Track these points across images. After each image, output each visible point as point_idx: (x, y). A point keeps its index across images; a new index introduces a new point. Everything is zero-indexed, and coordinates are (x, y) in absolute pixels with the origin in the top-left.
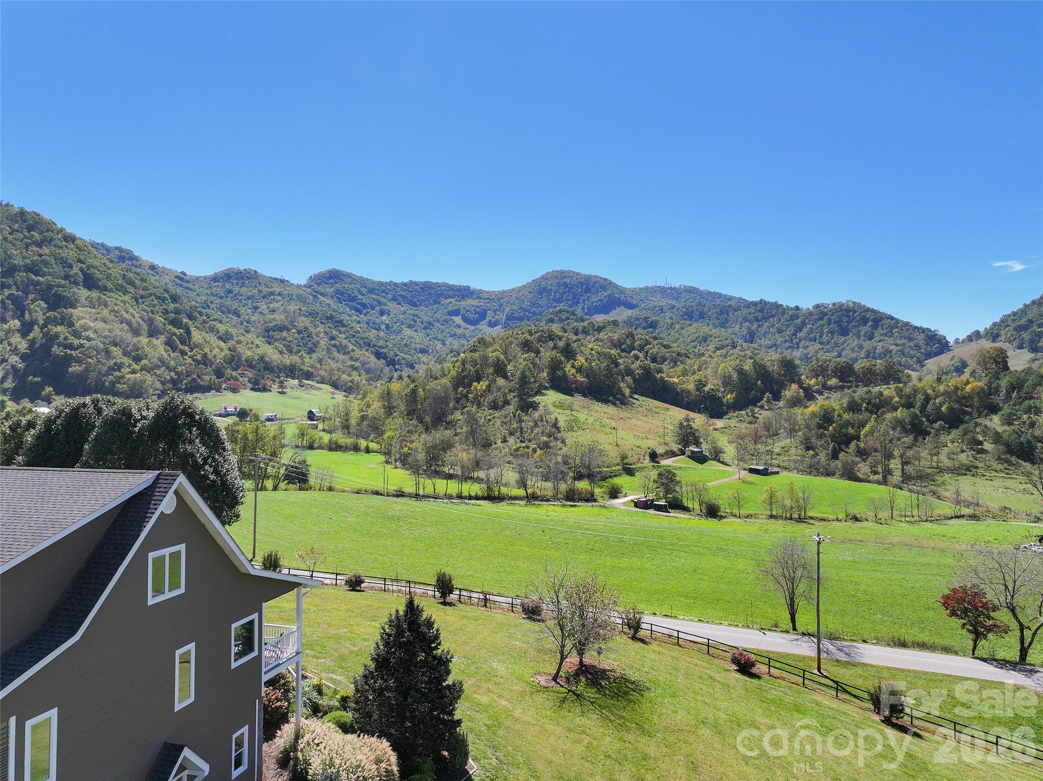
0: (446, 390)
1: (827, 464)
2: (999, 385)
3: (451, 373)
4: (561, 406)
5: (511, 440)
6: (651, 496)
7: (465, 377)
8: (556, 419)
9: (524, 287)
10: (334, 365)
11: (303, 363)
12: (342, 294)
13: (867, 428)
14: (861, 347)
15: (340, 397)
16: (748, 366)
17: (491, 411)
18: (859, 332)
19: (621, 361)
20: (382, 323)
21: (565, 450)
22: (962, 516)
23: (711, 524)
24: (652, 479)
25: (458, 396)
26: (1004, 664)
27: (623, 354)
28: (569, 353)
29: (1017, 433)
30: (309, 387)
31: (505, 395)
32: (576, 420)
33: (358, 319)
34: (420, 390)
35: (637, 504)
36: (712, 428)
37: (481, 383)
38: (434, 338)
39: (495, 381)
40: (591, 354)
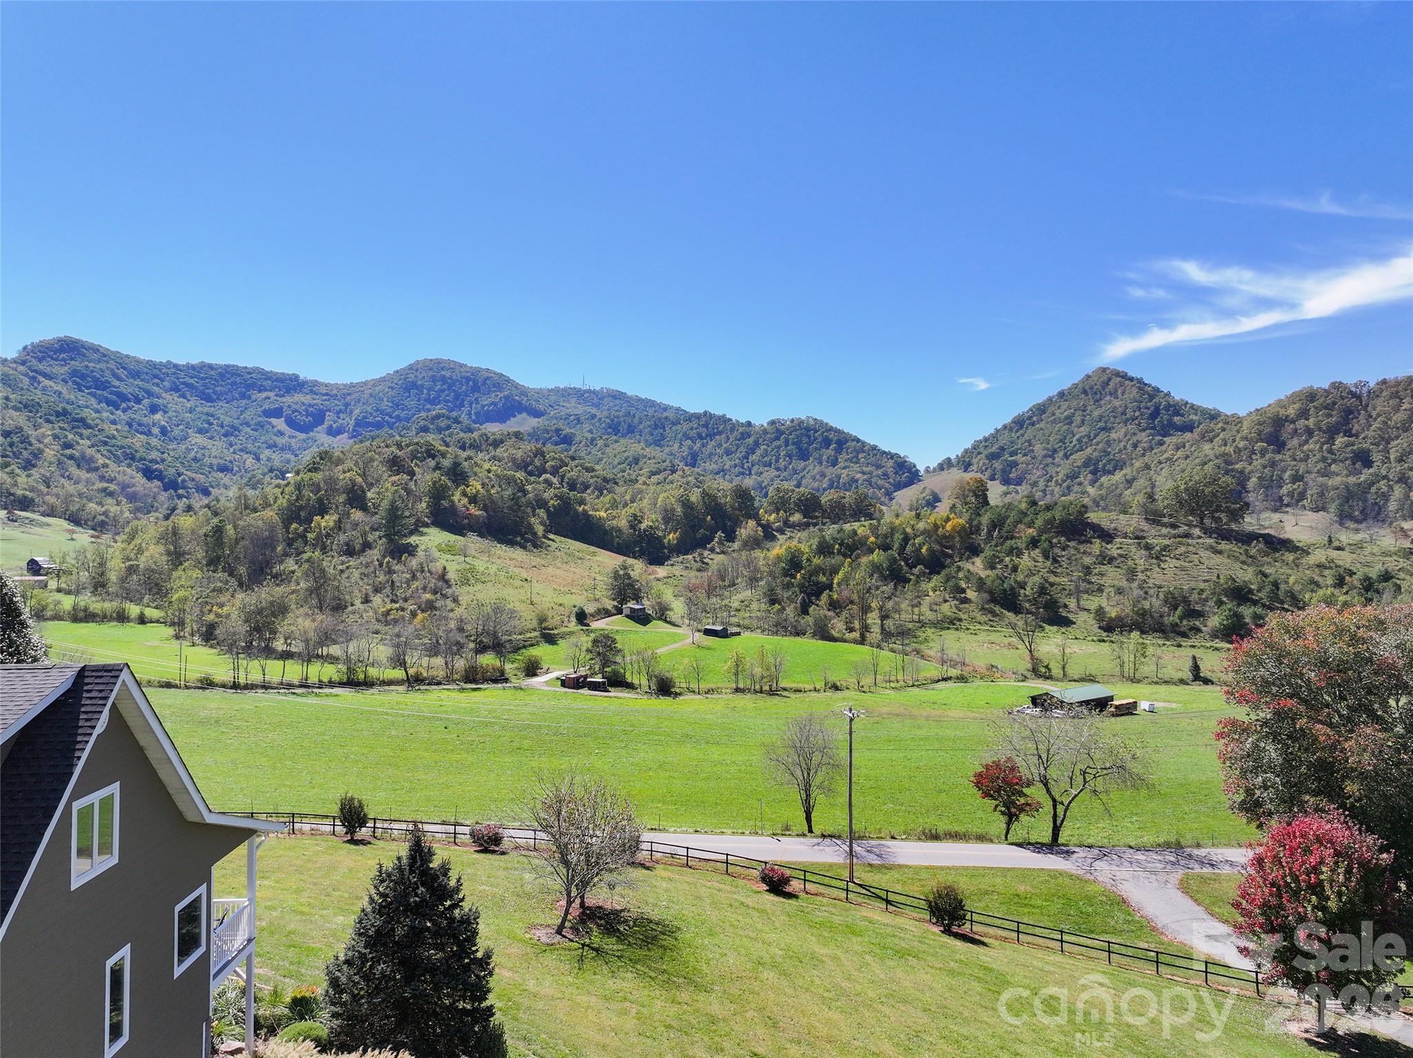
0: (272, 528)
1: (796, 621)
2: (980, 523)
3: (279, 502)
4: (450, 550)
5: (377, 600)
6: (583, 671)
7: (301, 508)
8: (445, 568)
9: (383, 380)
10: (70, 488)
11: (15, 484)
12: (83, 377)
13: (841, 575)
14: (823, 475)
15: (84, 537)
16: (695, 496)
17: (344, 558)
18: (821, 456)
19: (529, 488)
20: (154, 425)
21: (460, 611)
22: (950, 678)
23: (664, 704)
24: (584, 648)
25: (290, 536)
26: (1039, 847)
27: (532, 479)
28: (458, 475)
29: (1000, 578)
30: (27, 521)
31: (364, 534)
32: (472, 570)
33: (112, 417)
34: (229, 527)
35: (565, 683)
36: (652, 577)
37: (327, 517)
38: (242, 450)
39: (348, 514)
40: (489, 477)
